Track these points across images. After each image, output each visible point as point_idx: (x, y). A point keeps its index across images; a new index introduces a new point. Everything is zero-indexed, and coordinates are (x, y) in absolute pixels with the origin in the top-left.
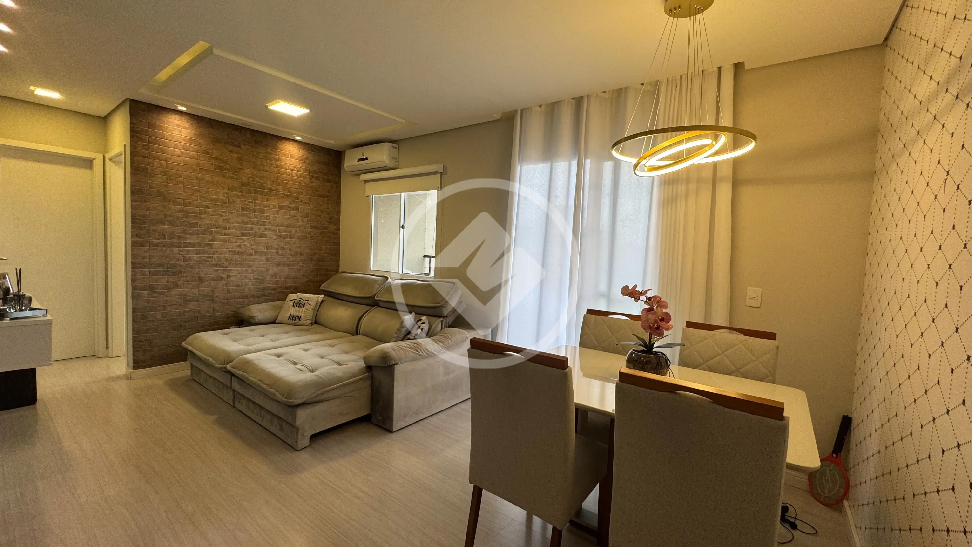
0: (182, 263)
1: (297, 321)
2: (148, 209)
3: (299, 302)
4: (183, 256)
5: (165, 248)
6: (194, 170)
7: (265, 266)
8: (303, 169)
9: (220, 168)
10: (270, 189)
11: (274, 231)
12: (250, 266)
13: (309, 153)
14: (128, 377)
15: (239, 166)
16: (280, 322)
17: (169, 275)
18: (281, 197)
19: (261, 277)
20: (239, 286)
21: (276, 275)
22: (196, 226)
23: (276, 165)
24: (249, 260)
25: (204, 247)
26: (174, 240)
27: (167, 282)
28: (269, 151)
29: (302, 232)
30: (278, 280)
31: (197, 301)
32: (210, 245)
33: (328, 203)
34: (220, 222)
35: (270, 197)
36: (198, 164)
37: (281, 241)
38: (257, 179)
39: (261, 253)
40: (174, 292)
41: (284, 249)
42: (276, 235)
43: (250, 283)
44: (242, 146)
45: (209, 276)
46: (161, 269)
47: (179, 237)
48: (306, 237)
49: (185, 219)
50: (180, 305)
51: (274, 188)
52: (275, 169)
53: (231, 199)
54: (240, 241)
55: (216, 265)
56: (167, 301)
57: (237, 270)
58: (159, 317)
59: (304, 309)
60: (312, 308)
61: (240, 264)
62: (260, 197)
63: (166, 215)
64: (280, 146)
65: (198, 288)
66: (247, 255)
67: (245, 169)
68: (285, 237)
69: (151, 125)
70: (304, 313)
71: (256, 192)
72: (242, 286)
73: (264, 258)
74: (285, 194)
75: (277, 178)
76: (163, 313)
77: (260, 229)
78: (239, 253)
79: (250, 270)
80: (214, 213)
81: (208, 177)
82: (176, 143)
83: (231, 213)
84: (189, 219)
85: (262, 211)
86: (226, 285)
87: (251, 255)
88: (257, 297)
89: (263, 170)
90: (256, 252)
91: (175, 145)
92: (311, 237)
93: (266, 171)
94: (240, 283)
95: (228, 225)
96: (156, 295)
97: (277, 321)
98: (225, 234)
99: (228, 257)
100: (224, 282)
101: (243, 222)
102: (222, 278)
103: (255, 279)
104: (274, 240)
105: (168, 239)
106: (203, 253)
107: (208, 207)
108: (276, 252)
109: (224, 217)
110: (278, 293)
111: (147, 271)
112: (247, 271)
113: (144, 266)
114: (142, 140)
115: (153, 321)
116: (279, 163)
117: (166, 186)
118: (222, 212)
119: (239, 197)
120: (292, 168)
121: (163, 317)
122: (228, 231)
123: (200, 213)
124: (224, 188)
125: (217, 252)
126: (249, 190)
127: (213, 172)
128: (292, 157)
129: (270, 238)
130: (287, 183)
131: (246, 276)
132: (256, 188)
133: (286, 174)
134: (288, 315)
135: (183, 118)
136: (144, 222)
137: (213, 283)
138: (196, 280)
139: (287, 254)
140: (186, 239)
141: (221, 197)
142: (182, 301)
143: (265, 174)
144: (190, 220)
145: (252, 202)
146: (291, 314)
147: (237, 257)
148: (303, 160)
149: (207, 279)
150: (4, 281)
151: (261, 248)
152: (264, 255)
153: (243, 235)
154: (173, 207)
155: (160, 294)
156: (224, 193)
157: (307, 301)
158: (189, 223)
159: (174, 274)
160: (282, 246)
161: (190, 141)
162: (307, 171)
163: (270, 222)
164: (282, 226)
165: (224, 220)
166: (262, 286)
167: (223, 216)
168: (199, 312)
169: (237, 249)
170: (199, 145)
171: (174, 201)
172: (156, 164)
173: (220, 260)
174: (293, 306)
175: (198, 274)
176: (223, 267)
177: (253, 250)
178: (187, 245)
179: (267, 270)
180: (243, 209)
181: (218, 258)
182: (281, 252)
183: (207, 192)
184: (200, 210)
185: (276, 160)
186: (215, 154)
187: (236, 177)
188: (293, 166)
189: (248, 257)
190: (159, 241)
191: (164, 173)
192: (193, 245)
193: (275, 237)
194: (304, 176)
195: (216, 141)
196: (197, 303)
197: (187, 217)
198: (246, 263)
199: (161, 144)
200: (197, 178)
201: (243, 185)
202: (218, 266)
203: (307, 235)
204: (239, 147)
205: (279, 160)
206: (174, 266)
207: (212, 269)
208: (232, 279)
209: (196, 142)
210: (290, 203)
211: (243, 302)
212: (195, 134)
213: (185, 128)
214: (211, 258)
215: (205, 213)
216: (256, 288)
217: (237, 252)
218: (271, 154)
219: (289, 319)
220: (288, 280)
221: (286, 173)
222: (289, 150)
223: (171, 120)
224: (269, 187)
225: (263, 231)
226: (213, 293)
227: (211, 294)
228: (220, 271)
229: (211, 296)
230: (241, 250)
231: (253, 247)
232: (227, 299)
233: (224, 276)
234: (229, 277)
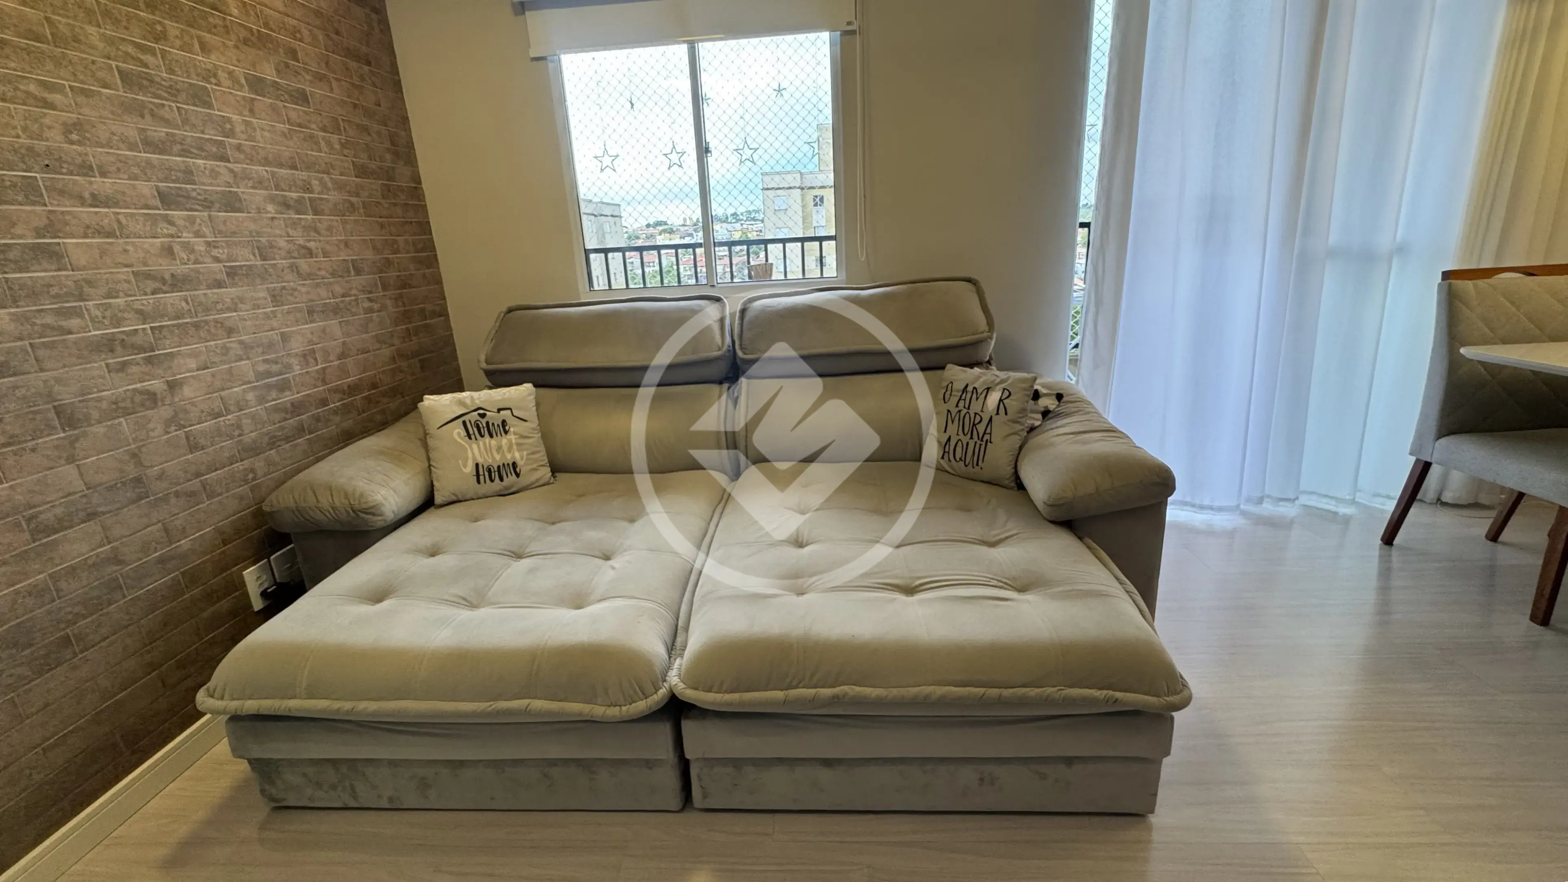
1: (510, 479)
3: (484, 421)
7: (275, 323)
11: (260, 184)
12: (230, 332)
16: (455, 498)
18: (245, 42)
19: (275, 368)
20: (219, 415)
21: (313, 351)
24: (219, 306)
25: (26, 265)
29: (340, 187)
30: (324, 369)
31: (91, 516)
32: (55, 255)
33: (372, 83)
34: (55, 138)
35: (207, 36)
37: (294, 224)
39: (248, 274)
41: (310, 253)
42: (272, 199)
43: (250, 396)
45: (100, 400)
48: (352, 205)
50: (23, 556)
54: (164, 228)
55: (108, 345)
57: (194, 355)
59: (511, 437)
60: (533, 429)
61: (197, 326)
62: (171, 27)
65: (71, 460)
66: (209, 287)
68: (300, 206)
70: (519, 450)
72: (228, 412)
73: (261, 293)
74: (251, 31)
77: (214, 174)
78: (177, 283)
79: (233, 343)
83: (86, 93)
85: (201, 98)
86: (175, 421)
87: (219, 284)
88: (287, 439)
90: (232, 273)
92: (365, 206)
94: (217, 405)
95: (95, 155)
97: (440, 500)
98: (96, 200)
99: (147, 302)
100: (165, 412)
101: (150, 145)
102: (152, 399)
103: (260, 376)
104: (273, 219)
106: (34, 293)
108: (290, 268)
109: (63, 115)
110: (335, 412)
112: (225, 350)
122: (103, 185)
125: (89, 283)
129: (258, 210)
131: (230, 371)
134: (470, 469)
137: (124, 424)
138: (52, 429)
139: (323, 273)
142: (27, 536)
145: (151, 51)
146: (477, 465)
147: (173, 299)
149: (95, 414)
151: (245, 257)
152: (258, 281)
153: (166, 200)
160: (301, 241)
163: (239, 148)
164: (279, 165)
165: (66, 128)
166: (288, 397)
167: (52, 106)
168: (116, 559)
169: (165, 267)
173: (117, 322)
174: (470, 438)
175: (50, 397)
176: (141, 349)
177: (221, 265)
179: (285, 338)
180: (126, 79)
181: (108, 313)
182: (304, 265)
189: (212, 294)
193: (270, 208)
196: (93, 526)
198: (216, 321)
202: (119, 349)
203: (355, 200)
207: (98, 366)
208: (187, 391)
210: (278, 72)
211: (252, 470)
214: (76, 313)
216: (277, 409)
217: (167, 276)
219: (479, 482)
220: (350, 362)
225: (229, 185)
226: (139, 463)
227: (132, 471)
228: (134, 369)
229: (138, 480)
230: (181, 269)
231: (215, 252)
232: (198, 475)
233: (156, 385)
234: (173, 386)
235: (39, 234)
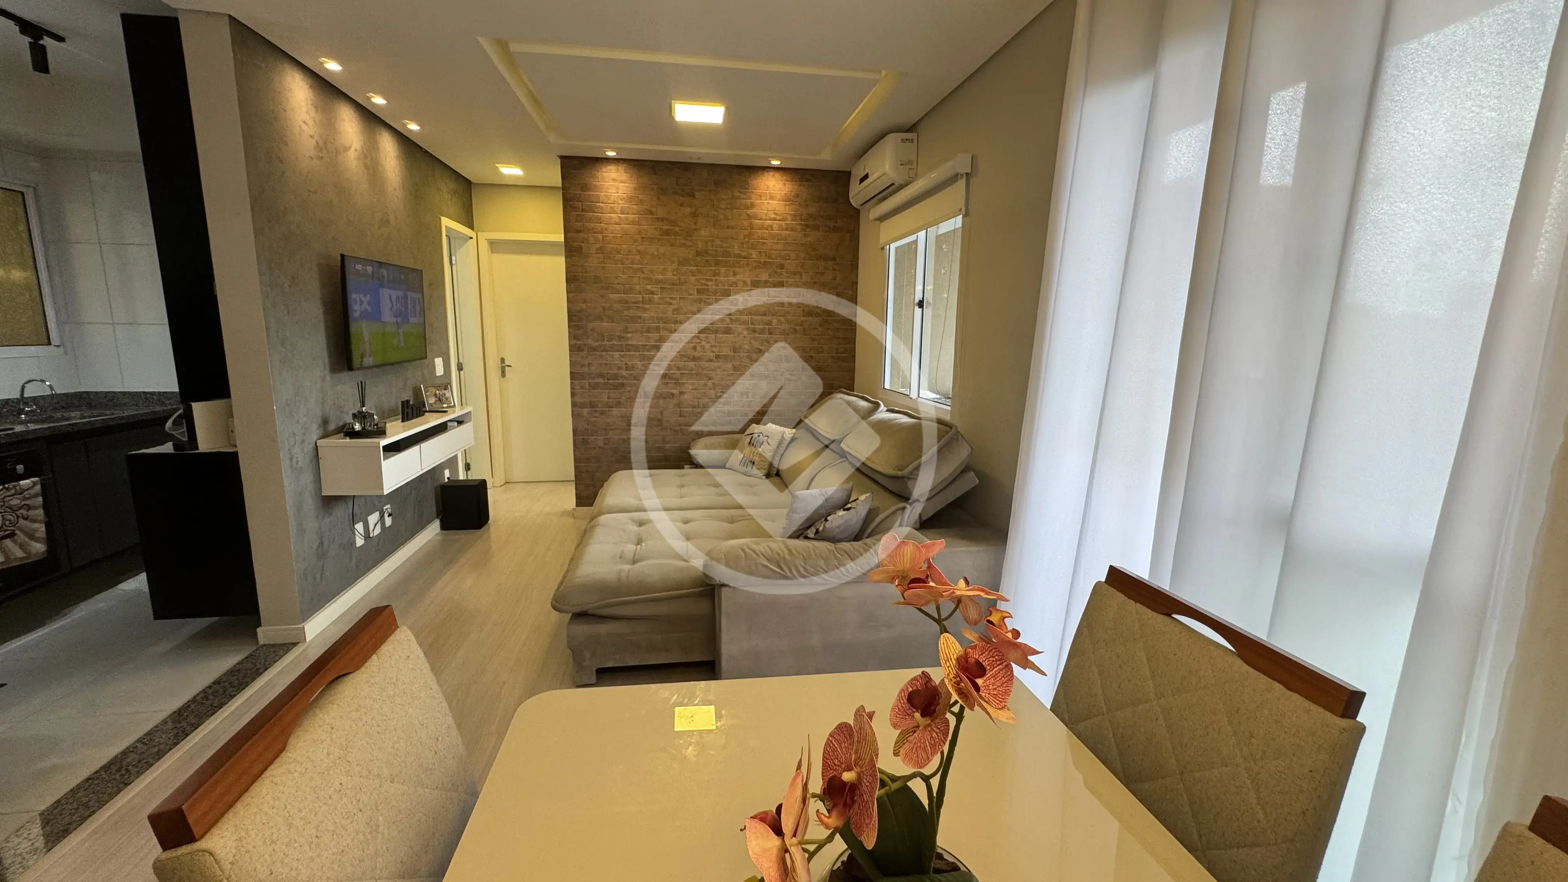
0: (624, 373)
2: (585, 301)
3: (758, 439)
4: (626, 364)
5: (604, 353)
6: (636, 241)
8: (791, 215)
9: (667, 233)
10: (738, 256)
11: (744, 323)
12: (710, 378)
13: (800, 185)
14: (572, 514)
15: (693, 226)
16: (731, 467)
17: (610, 389)
18: (756, 267)
20: (695, 407)
22: (639, 321)
23: (748, 214)
25: (649, 351)
26: (614, 342)
27: (608, 398)
28: (737, 194)
29: (789, 322)
32: (657, 348)
33: (834, 270)
34: (669, 314)
35: (737, 269)
36: (640, 232)
37: (755, 339)
38: (718, 242)
39: (726, 358)
40: (615, 411)
42: (747, 329)
43: (710, 404)
44: (697, 194)
46: (601, 381)
47: (620, 337)
48: (795, 330)
49: (626, 313)
51: (744, 254)
52: (746, 223)
53: (683, 278)
55: (665, 376)
56: (608, 424)
57: (693, 384)
58: (601, 444)
59: (760, 450)
61: (697, 374)
62: (723, 270)
63: (604, 308)
64: (754, 182)
66: (706, 361)
67: (700, 230)
68: (762, 331)
69: (585, 187)
70: (759, 457)
71: (718, 263)
72: (699, 407)
73: (729, 365)
74: (760, 262)
75: (749, 236)
76: (605, 439)
78: (694, 359)
79: (710, 383)
80: (661, 301)
81: (652, 249)
82: (612, 205)
83: (684, 298)
84: (631, 311)
86: (678, 405)
87: (711, 360)
89: (728, 227)
90: (717, 357)
91: (612, 208)
92: (804, 330)
93: (732, 228)
94: (696, 403)
96: (597, 415)
97: (727, 466)
102: (673, 394)
104: (744, 337)
105: (608, 341)
107: (652, 293)
108: (748, 357)
109: (674, 307)
111: (586, 383)
112: (706, 385)
113: (583, 377)
114: (575, 208)
115: (595, 448)
116: (750, 212)
117: (603, 268)
118: (672, 298)
119: (693, 274)
120: (772, 216)
121: (605, 444)
123: (643, 302)
124: (673, 262)
126: (707, 261)
127: (659, 240)
128: (772, 198)
129: (739, 334)
130: (764, 243)
131: (705, 393)
132: (716, 256)
133: (762, 227)
134: (740, 457)
135: (620, 168)
136: (581, 320)
140: (627, 339)
141: (669, 275)
143: (730, 232)
144: (633, 313)
145: (711, 280)
146: (743, 457)
147: (691, 364)
148: (787, 200)
150: (446, 392)
151: (726, 351)
154: (611, 296)
155: (602, 413)
156: (673, 270)
157: (766, 438)
158: (631, 317)
159: (616, 387)
161: (630, 199)
162: (798, 218)
164: (758, 315)
165: (674, 310)
167: (671, 304)
170: (641, 202)
171: (612, 288)
172: (591, 240)
174: (749, 444)
177: (714, 354)
178: (630, 348)
180: (699, 291)
183: (651, 271)
184: (643, 297)
185: (747, 208)
186: (660, 212)
187: (689, 243)
188: (775, 213)
189: (707, 364)
190: (597, 344)
191: (601, 250)
192: (636, 348)
193: (745, 333)
194: (792, 228)
195: (662, 191)
197: (629, 308)
199: (596, 210)
200: (639, 252)
201: (698, 254)
203: (798, 328)
204: (693, 196)
205: (752, 205)
206: (615, 377)
208: (686, 396)
209: (637, 199)
210: (770, 275)
212: (635, 189)
213: (622, 182)
215: (650, 301)
217: (691, 357)
218: (739, 198)
221: (763, 225)
222: (768, 187)
223: (605, 174)
224: (736, 253)
225: (728, 324)
226: (662, 415)
227: (659, 416)
228: (670, 385)
229: (660, 420)
230: (697, 354)
231: (714, 349)
232: (680, 425)
233: (676, 392)
234: (681, 393)
235: (656, 342)
